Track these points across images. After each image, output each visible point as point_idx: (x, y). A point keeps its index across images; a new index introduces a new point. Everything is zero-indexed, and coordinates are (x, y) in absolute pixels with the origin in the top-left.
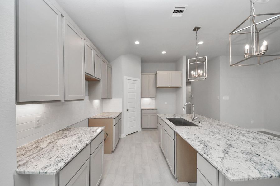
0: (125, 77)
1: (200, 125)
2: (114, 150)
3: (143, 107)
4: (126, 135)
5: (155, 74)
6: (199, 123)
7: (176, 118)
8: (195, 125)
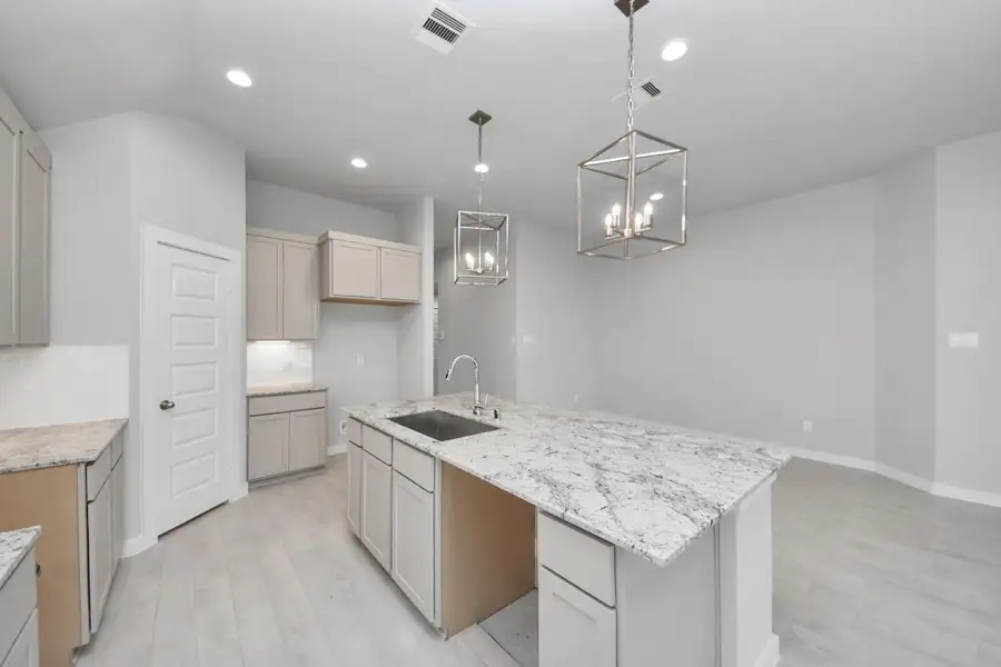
0: (151, 234)
1: (497, 423)
2: (93, 637)
3: (255, 385)
4: (160, 537)
5: (315, 240)
6: (496, 417)
7: (419, 411)
8: (483, 425)
